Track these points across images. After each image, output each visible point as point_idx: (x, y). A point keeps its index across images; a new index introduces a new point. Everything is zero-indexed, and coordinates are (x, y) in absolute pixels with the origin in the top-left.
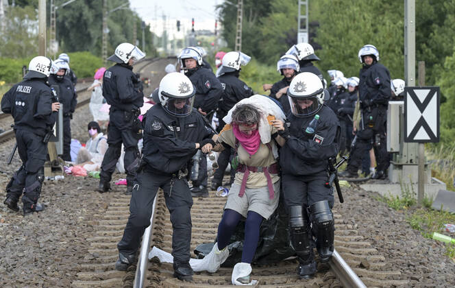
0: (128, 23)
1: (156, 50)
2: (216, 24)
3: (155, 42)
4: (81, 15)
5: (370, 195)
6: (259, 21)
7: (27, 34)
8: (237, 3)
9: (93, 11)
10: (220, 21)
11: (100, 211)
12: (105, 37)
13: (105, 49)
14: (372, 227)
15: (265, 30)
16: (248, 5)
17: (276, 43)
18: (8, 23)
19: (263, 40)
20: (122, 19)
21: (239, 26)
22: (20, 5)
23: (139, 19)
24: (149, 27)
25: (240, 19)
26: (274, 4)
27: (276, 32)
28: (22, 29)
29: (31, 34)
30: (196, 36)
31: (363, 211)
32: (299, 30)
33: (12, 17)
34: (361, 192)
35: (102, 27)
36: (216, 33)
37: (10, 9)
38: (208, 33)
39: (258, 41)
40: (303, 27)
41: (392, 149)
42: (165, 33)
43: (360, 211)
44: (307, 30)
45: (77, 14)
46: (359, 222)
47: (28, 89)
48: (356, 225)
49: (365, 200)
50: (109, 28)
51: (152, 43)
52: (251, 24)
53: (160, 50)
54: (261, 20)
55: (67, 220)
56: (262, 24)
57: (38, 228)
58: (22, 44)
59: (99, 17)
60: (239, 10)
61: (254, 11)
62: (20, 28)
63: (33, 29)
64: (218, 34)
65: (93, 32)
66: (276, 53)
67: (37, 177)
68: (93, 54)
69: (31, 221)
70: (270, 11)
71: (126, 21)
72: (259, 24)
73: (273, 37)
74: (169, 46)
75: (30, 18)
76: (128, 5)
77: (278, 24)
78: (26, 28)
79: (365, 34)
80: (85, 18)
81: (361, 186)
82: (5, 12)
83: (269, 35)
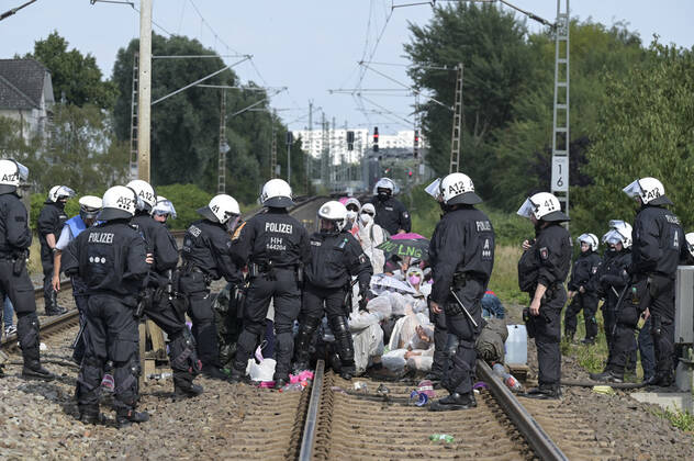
0: (263, 135)
1: (310, 182)
2: (416, 137)
3: (309, 168)
4: (180, 119)
5: (646, 407)
6: (491, 135)
7: (86, 152)
8: (452, 104)
9: (202, 112)
10: (424, 132)
11: (234, 420)
12: (223, 160)
13: (222, 180)
14: (637, 445)
15: (501, 151)
16: (472, 107)
17: (520, 174)
18: (54, 134)
19: (497, 167)
20: (252, 127)
21: (456, 145)
22: (75, 103)
23: (282, 128)
24: (299, 142)
25: (457, 130)
26: (517, 106)
27: (520, 154)
28: (78, 143)
29: (94, 152)
30: (380, 158)
31: (627, 426)
32: (555, 152)
33: (61, 122)
34: (631, 403)
35: (216, 141)
36: (416, 154)
37: (58, 108)
38: (402, 154)
39: (490, 169)
40: (561, 147)
41: (681, 339)
42: (326, 152)
43: (623, 426)
44: (567, 152)
45: (173, 118)
46: (619, 440)
47: (108, 238)
48: (613, 443)
49: (636, 413)
50: (229, 143)
51: (304, 170)
52: (478, 139)
53: (318, 182)
54: (493, 133)
55: (185, 431)
56: (496, 140)
57: (143, 442)
58: (78, 169)
59: (211, 123)
60: (455, 115)
61: (482, 118)
62: (76, 141)
63: (98, 145)
64: (419, 155)
65: (201, 150)
66: (519, 191)
67: (130, 368)
68: (201, 188)
69: (131, 433)
70: (510, 118)
71: (259, 130)
72: (490, 140)
73: (515, 163)
74: (333, 176)
75: (93, 125)
76: (263, 105)
77: (524, 138)
78: (85, 142)
79: (667, 159)
80: (187, 125)
81: (632, 395)
82: (48, 113)
83: (507, 158)
